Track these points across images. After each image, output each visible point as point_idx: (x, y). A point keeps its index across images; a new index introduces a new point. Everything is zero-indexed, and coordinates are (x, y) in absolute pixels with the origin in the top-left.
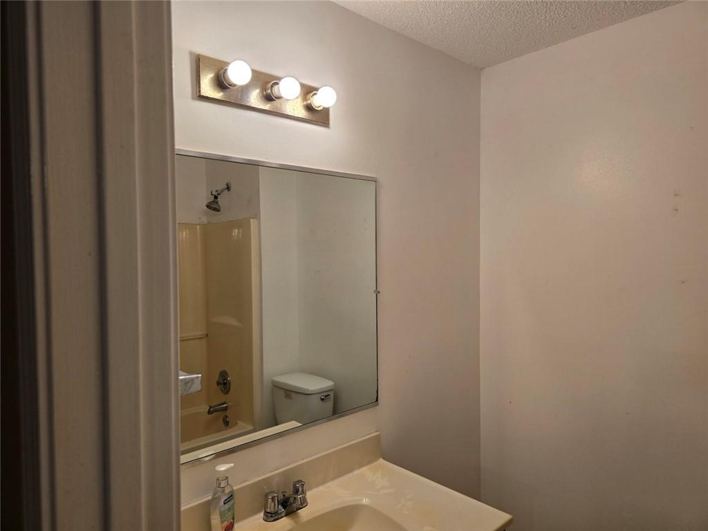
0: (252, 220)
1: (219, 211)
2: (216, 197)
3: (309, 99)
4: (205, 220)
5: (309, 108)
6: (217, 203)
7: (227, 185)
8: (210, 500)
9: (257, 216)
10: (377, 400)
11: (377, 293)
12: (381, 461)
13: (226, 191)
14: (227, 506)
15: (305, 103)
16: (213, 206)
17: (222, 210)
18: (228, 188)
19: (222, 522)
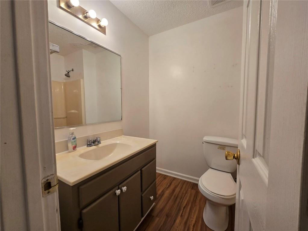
0: (81, 79)
1: (70, 77)
2: (68, 73)
3: (99, 23)
4: (65, 81)
5: (100, 26)
6: (69, 74)
7: (72, 69)
8: (67, 140)
9: (83, 78)
10: (122, 119)
11: (121, 89)
12: (123, 136)
13: (72, 71)
14: (74, 140)
15: (98, 24)
16: (67, 75)
17: (71, 77)
18: (73, 70)
19: (72, 145)
